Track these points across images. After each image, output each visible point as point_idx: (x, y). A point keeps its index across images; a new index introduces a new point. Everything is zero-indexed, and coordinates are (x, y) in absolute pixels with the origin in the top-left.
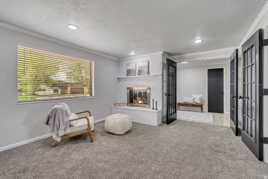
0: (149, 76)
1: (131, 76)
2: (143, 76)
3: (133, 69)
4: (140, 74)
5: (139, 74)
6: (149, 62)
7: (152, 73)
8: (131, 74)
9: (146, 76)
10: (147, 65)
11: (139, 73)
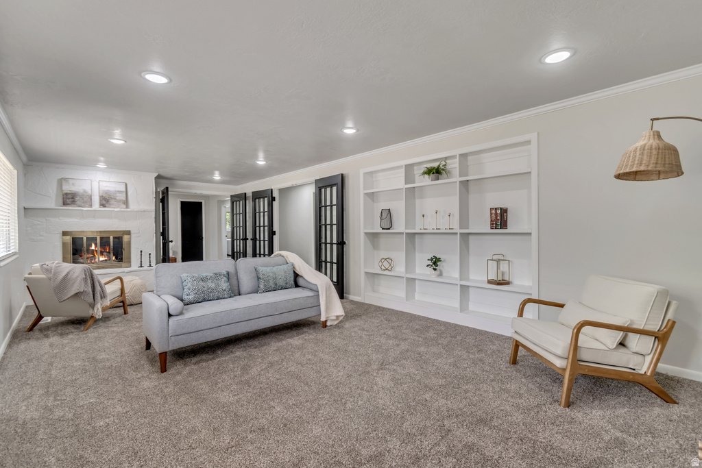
0: (128, 210)
1: (79, 206)
2: (116, 210)
3: (85, 192)
4: (107, 205)
5: (103, 205)
6: (126, 184)
7: (133, 206)
8: (78, 203)
9: (123, 210)
10: (124, 189)
11: (104, 202)
